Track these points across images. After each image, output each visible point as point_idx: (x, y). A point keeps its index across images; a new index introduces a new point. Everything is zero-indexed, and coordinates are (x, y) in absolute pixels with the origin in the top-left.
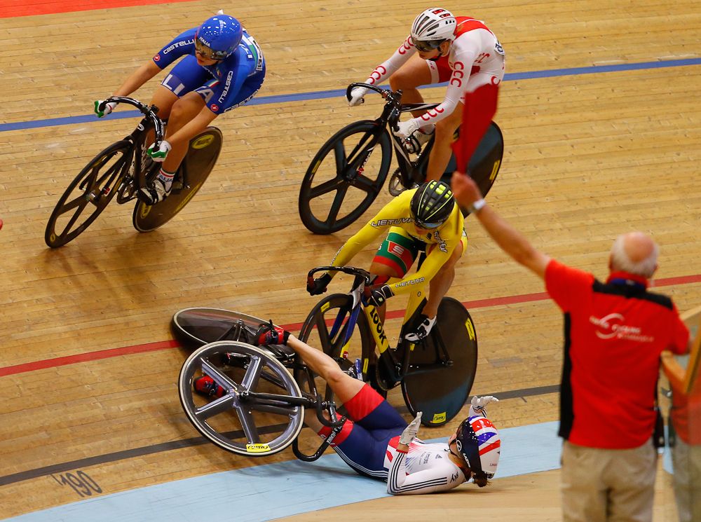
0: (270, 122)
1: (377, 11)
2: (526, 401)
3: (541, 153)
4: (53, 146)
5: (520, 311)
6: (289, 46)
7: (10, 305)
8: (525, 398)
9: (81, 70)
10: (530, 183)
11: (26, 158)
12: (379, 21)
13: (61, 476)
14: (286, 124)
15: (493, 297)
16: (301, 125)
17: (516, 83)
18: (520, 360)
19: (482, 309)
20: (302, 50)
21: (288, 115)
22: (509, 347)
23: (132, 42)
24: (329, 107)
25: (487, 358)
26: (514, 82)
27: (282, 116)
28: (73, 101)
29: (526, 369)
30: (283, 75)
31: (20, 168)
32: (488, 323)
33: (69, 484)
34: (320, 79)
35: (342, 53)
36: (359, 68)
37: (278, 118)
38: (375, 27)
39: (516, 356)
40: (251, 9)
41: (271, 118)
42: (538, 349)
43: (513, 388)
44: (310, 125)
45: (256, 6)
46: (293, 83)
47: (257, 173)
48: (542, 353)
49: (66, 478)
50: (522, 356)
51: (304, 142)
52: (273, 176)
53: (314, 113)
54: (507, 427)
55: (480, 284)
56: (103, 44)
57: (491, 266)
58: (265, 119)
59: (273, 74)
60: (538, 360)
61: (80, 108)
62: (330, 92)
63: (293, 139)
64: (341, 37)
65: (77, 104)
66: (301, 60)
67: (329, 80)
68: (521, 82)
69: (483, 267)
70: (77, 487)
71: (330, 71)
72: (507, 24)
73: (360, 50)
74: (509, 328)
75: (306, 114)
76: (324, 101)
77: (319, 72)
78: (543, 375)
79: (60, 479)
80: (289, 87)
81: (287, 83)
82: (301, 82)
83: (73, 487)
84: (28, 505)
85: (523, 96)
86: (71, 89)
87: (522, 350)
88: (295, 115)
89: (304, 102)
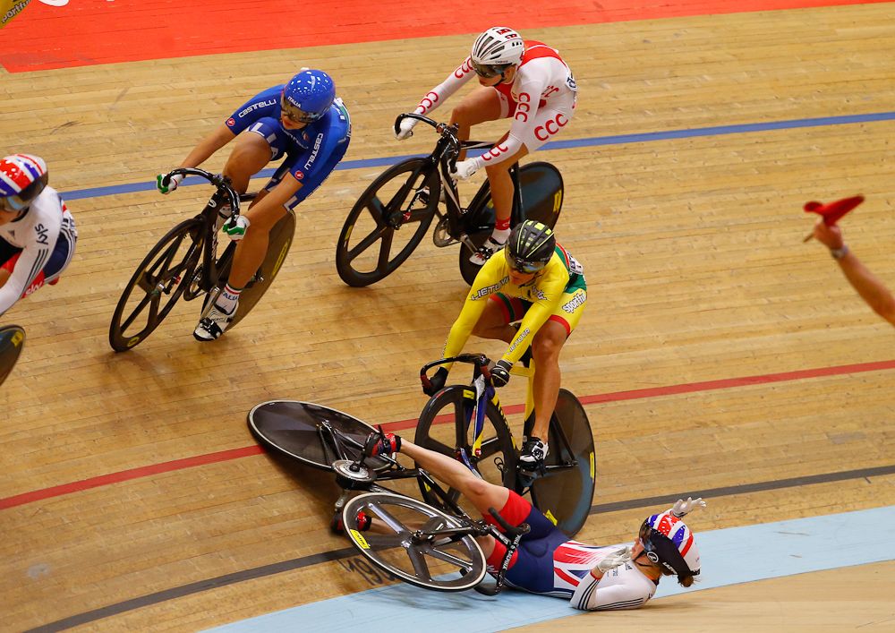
0: (586, 167)
1: (707, 43)
2: (869, 482)
3: (889, 204)
4: (343, 192)
5: (865, 381)
6: (608, 82)
7: (293, 369)
8: (869, 478)
9: (375, 107)
10: (877, 237)
11: (313, 206)
12: (709, 55)
13: (349, 562)
14: (604, 170)
15: (834, 365)
16: (619, 171)
17: (862, 126)
18: (863, 437)
19: (822, 379)
20: (623, 87)
21: (607, 160)
22: (852, 421)
23: (433, 76)
24: (653, 151)
25: (827, 434)
26: (859, 124)
27: (600, 161)
28: (365, 143)
29: (871, 445)
30: (601, 115)
31: (305, 217)
32: (828, 394)
33: (357, 570)
34: (642, 120)
35: (667, 90)
36: (687, 107)
37: (595, 162)
38: (704, 62)
39: (859, 431)
40: (566, 40)
41: (587, 164)
42: (883, 423)
43: (856, 467)
44: (631, 171)
45: (572, 37)
46: (612, 124)
47: (571, 225)
48: (888, 429)
49: (354, 564)
50: (866, 431)
51: (624, 190)
52: (589, 228)
53: (636, 157)
54: (848, 511)
55: (820, 350)
56: (400, 79)
57: (832, 330)
58: (580, 163)
59: (589, 113)
60: (884, 437)
61: (373, 150)
62: (654, 134)
63: (612, 187)
64: (666, 73)
65: (371, 145)
66: (623, 98)
67: (653, 120)
68: (868, 125)
69: (824, 331)
70: (367, 575)
71: (654, 111)
72: (853, 59)
73: (687, 87)
74: (852, 400)
75: (626, 158)
76: (646, 144)
77: (642, 112)
78: (890, 454)
79: (347, 565)
80: (608, 128)
81: (606, 124)
82: (621, 123)
83: (361, 573)
84: (311, 594)
85: (870, 141)
86: (364, 128)
87: (865, 426)
88: (613, 159)
89: (624, 145)
